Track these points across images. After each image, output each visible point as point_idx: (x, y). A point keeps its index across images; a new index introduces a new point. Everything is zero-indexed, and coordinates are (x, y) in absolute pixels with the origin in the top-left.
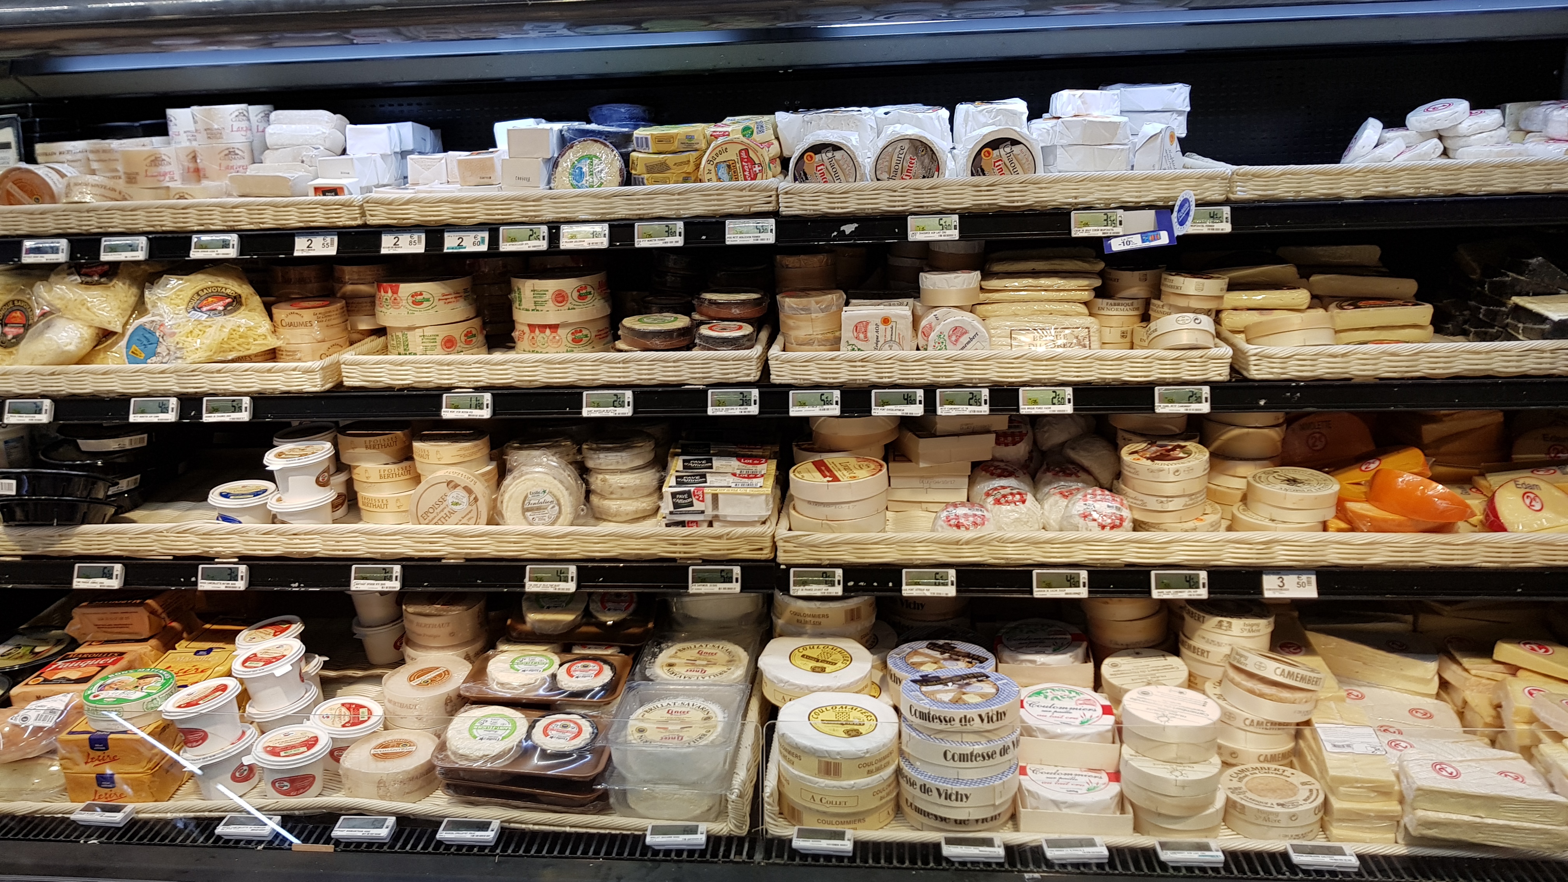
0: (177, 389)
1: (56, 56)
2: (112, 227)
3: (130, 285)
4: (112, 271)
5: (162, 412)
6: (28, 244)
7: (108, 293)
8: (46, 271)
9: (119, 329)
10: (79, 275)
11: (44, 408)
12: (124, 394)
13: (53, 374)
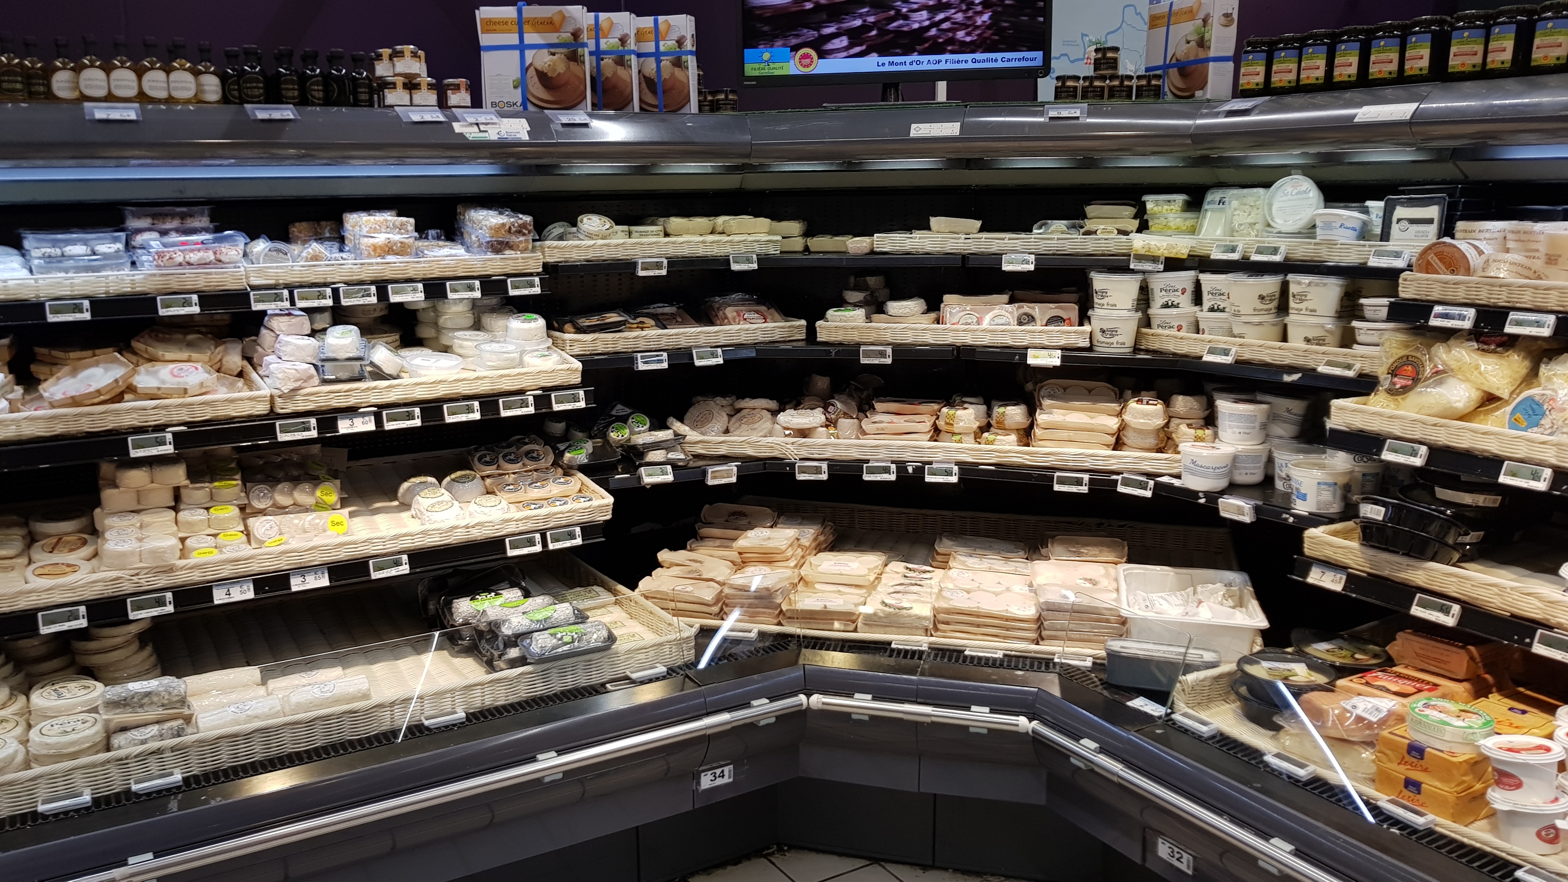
0: (1554, 461)
1: (1492, 145)
2: (1520, 303)
3: (1524, 358)
4: (1511, 342)
5: (1533, 479)
6: (1438, 309)
7: (1503, 362)
8: (1447, 335)
9: (1505, 395)
10: (1477, 341)
11: (1420, 453)
12: (1497, 456)
13: (1435, 425)
